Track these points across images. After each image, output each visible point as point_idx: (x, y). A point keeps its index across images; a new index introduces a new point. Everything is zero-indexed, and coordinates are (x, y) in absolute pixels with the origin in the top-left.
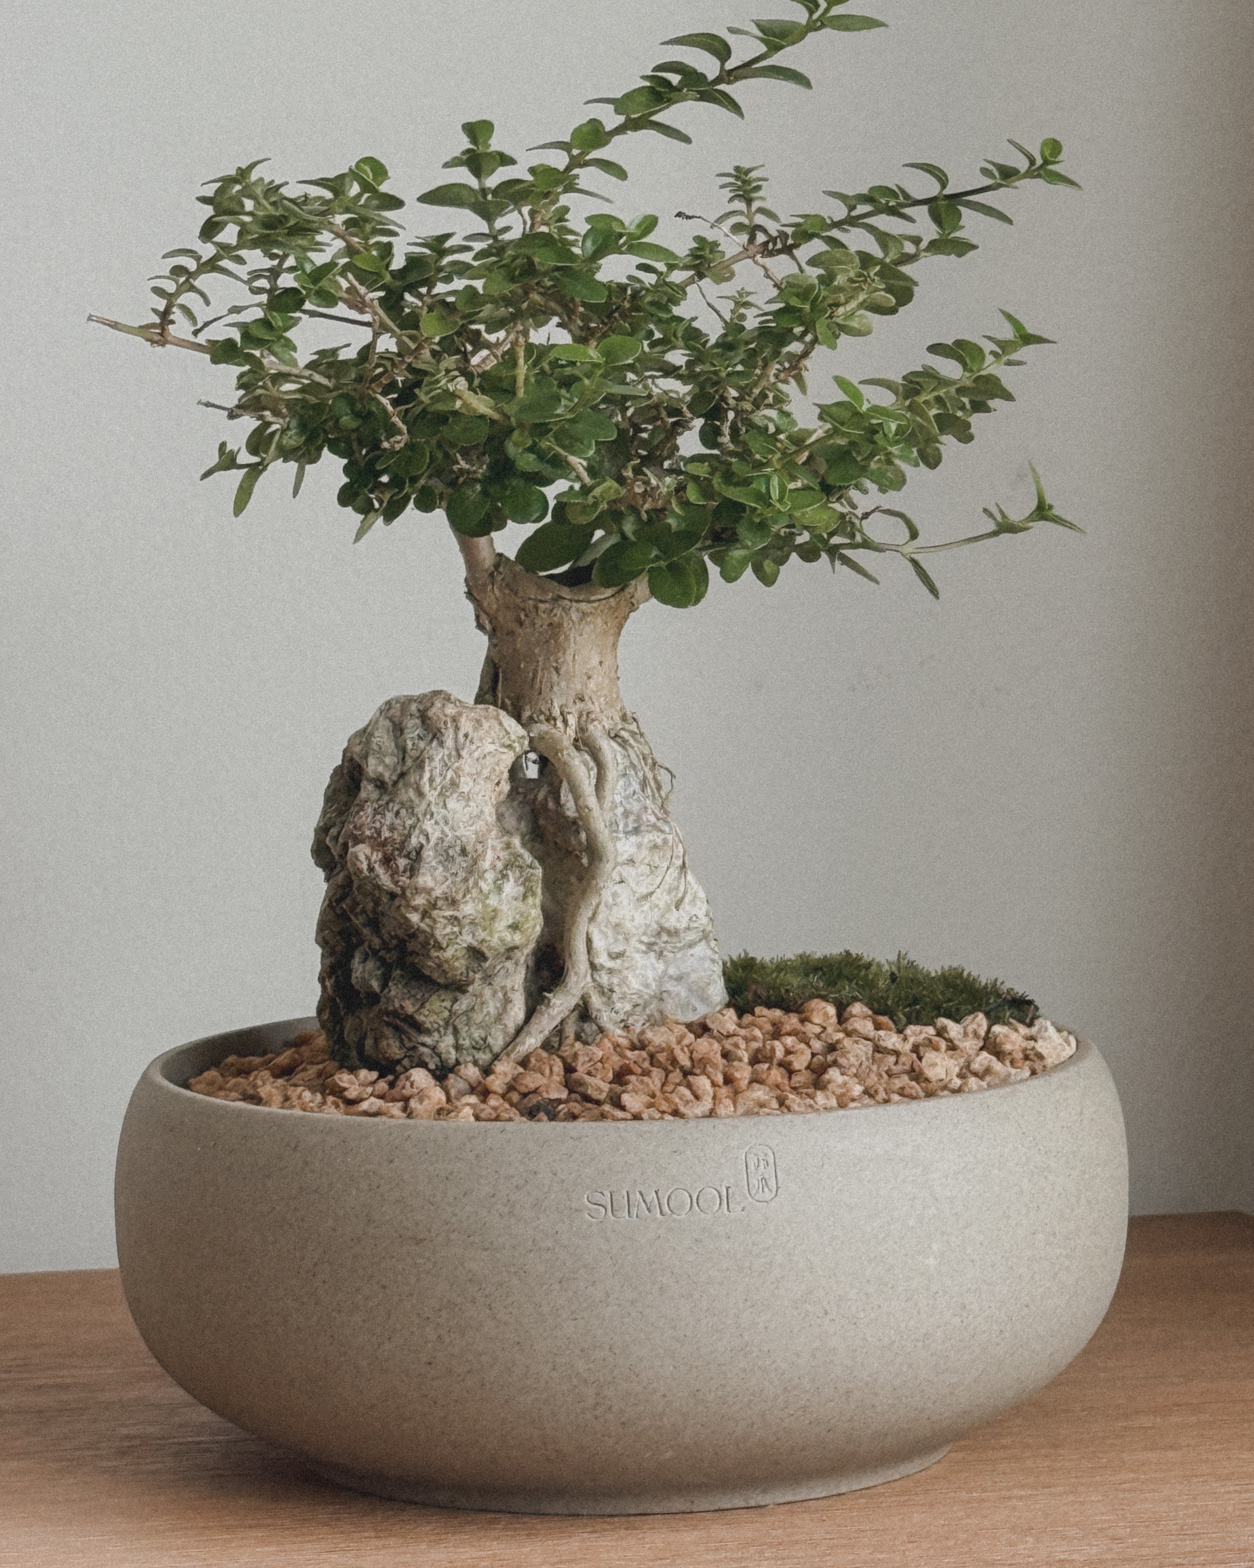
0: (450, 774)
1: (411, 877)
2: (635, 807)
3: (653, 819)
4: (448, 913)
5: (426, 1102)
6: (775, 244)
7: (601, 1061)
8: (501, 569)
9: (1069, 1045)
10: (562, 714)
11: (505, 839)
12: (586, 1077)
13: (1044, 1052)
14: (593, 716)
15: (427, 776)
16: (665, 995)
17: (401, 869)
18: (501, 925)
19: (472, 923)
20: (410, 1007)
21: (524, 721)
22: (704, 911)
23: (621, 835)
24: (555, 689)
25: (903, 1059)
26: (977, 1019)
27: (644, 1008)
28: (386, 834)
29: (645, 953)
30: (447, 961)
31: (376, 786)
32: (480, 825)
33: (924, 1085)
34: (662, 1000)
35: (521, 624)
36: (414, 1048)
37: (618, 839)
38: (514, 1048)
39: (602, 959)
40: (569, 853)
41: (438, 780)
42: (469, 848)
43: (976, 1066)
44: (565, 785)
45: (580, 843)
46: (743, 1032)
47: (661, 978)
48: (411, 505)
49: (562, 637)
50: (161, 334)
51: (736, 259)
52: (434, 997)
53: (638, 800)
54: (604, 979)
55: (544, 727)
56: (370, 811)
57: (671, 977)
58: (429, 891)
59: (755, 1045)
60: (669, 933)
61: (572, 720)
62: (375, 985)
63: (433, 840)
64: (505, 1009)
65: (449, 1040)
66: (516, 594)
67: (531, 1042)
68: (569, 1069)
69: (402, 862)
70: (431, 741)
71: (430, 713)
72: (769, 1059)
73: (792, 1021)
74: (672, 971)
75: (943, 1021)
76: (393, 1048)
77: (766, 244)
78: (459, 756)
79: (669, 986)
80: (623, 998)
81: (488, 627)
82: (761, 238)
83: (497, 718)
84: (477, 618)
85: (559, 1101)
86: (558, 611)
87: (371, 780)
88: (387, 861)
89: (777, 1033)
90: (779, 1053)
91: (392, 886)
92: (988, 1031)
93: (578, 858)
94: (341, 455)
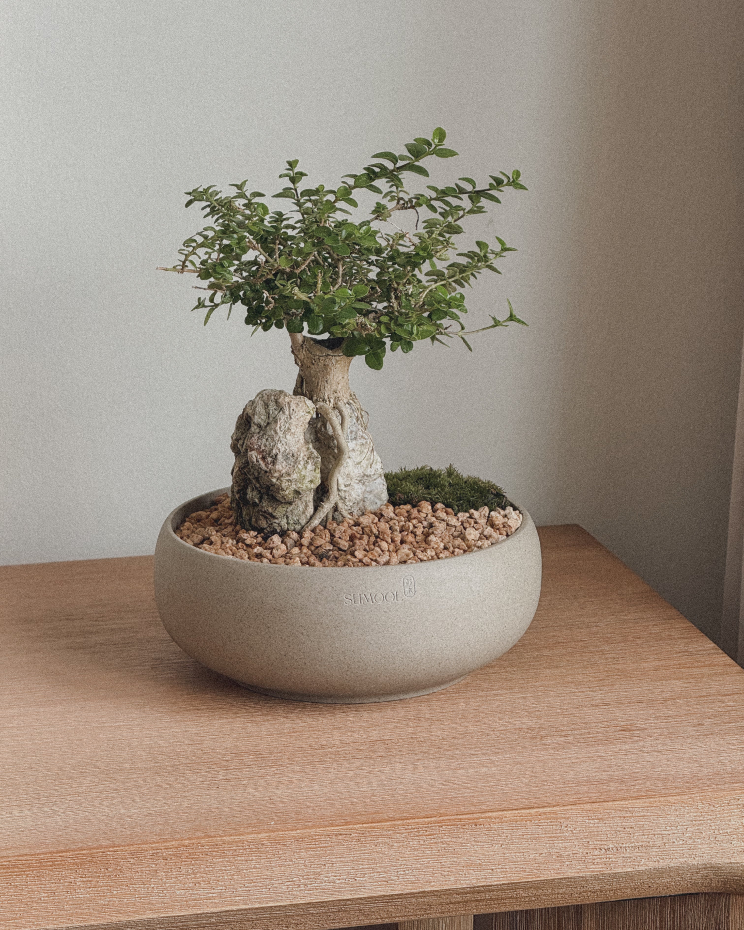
0: (287, 425)
1: (273, 465)
2: (354, 429)
3: (361, 434)
4: (288, 478)
5: (279, 551)
6: (407, 205)
7: (344, 532)
8: (305, 343)
9: (520, 518)
10: (328, 398)
11: (307, 446)
12: (339, 540)
13: (511, 525)
14: (340, 399)
15: (279, 426)
16: (365, 499)
17: (269, 462)
18: (306, 481)
19: (296, 481)
20: (270, 510)
21: (314, 400)
22: (380, 467)
23: (350, 440)
24: (326, 388)
25: (458, 528)
26: (485, 509)
27: (358, 504)
28: (263, 448)
29: (358, 483)
30: (286, 495)
31: (258, 426)
32: (299, 445)
33: (466, 542)
34: (364, 501)
35: (313, 364)
36: (272, 524)
37: (349, 442)
38: (310, 524)
39: (342, 487)
40: (329, 447)
41: (283, 427)
42: (295, 454)
43: (485, 533)
44: (328, 423)
45: (334, 444)
46: (397, 518)
47: (364, 492)
48: (274, 326)
49: (329, 369)
50: (182, 269)
51: (392, 210)
52: (280, 506)
53: (356, 426)
54: (342, 494)
55: (321, 403)
56: (256, 437)
57: (368, 492)
58: (280, 471)
59: (402, 523)
60: (367, 476)
61: (332, 400)
62: (257, 501)
63: (281, 451)
64: (306, 509)
65: (285, 520)
66: (311, 353)
67: (316, 522)
68: (332, 536)
69: (269, 459)
70: (280, 412)
71: (280, 401)
72: (407, 530)
73: (415, 512)
74: (368, 489)
75: (472, 511)
76: (263, 523)
77: (404, 204)
78: (291, 418)
79: (367, 495)
80: (349, 501)
81: (300, 364)
82: (402, 202)
83: (304, 401)
84: (296, 360)
85: (330, 550)
86: (327, 360)
87: (255, 424)
88: (264, 458)
89: (409, 519)
90: (411, 528)
91: (266, 468)
92: (489, 514)
93: (333, 450)
94: (246, 305)
